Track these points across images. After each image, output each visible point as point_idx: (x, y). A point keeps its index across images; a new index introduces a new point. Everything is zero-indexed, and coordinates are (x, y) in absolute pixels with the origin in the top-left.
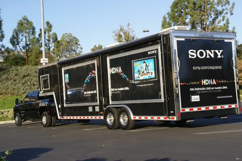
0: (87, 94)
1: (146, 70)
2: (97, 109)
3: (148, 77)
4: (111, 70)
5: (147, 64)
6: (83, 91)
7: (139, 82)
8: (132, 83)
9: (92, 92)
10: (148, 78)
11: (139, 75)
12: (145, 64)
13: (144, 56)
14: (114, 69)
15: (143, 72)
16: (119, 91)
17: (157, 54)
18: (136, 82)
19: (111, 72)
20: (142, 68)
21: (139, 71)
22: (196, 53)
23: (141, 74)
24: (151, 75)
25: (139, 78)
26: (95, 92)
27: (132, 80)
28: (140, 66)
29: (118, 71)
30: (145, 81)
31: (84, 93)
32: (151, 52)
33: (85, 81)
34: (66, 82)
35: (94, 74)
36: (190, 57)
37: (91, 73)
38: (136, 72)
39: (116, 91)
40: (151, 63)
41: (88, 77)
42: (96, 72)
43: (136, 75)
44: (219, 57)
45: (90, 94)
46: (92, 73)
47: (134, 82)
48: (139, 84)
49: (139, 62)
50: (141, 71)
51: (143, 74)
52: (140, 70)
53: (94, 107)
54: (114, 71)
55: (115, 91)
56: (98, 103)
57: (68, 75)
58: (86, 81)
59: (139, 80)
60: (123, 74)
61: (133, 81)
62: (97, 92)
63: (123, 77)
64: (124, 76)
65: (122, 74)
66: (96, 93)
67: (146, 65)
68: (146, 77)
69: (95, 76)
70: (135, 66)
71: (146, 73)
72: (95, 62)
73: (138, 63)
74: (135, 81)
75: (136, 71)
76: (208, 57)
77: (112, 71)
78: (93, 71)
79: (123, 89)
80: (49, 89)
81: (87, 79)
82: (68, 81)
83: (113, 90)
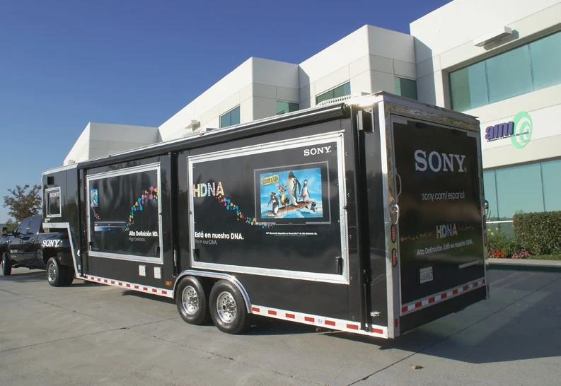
0: (137, 237)
1: (295, 196)
2: (157, 273)
3: (302, 213)
4: (196, 188)
5: (301, 181)
6: (127, 229)
7: (274, 224)
8: (252, 224)
9: (149, 234)
10: (301, 216)
11: (274, 208)
12: (293, 179)
14: (204, 188)
15: (287, 200)
16: (215, 239)
18: (265, 224)
19: (197, 193)
20: (283, 189)
21: (273, 196)
22: (427, 159)
23: (281, 206)
24: (312, 209)
25: (273, 215)
26: (155, 234)
27: (253, 217)
28: (277, 185)
29: (213, 192)
30: (290, 224)
31: (130, 234)
32: (313, 151)
33: (132, 209)
34: (93, 205)
35: (155, 193)
36: (417, 168)
37: (146, 192)
38: (265, 198)
39: (208, 239)
41: (139, 200)
42: (158, 190)
43: (265, 207)
44: (461, 170)
45: (143, 237)
46: (149, 192)
47: (257, 223)
48: (272, 229)
50: (281, 197)
51: (287, 205)
52: (277, 195)
53: (150, 268)
54: (204, 192)
55: (204, 239)
56: (160, 260)
57: (96, 192)
58: (134, 208)
59: (273, 220)
60: (229, 201)
61: (255, 220)
62: (159, 234)
63: (228, 208)
64: (231, 205)
65: (225, 200)
66: (158, 238)
67: (297, 181)
68: (297, 213)
69: (157, 200)
70: (262, 183)
71: (296, 204)
73: (271, 177)
74: (260, 220)
75: (265, 195)
76: (445, 170)
77: (198, 190)
78: (152, 188)
79: (227, 236)
80: (60, 216)
81: (137, 204)
82: (97, 204)
83: (200, 235)
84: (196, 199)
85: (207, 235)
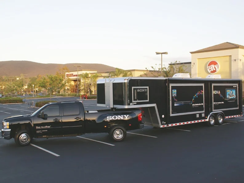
0: (195, 106)
2: (203, 115)
9: (200, 104)
13: (231, 88)
14: (216, 92)
17: (237, 88)
20: (230, 93)
21: (229, 94)
23: (230, 96)
24: (234, 97)
26: (202, 104)
27: (225, 98)
29: (218, 93)
31: (193, 105)
32: (234, 86)
34: (173, 95)
35: (202, 92)
37: (199, 92)
40: (234, 92)
41: (196, 94)
42: (203, 92)
43: (228, 96)
45: (197, 105)
46: (201, 92)
47: (226, 100)
48: (229, 101)
49: (229, 90)
53: (200, 114)
56: (204, 111)
57: (176, 91)
58: (194, 97)
59: (229, 99)
64: (221, 96)
68: (232, 97)
69: (203, 94)
70: (227, 91)
72: (203, 85)
75: (228, 94)
77: (214, 92)
78: (201, 91)
79: (221, 103)
80: (148, 101)
81: (195, 95)
82: (176, 95)
83: (215, 103)
84: (214, 94)
85: (217, 103)
